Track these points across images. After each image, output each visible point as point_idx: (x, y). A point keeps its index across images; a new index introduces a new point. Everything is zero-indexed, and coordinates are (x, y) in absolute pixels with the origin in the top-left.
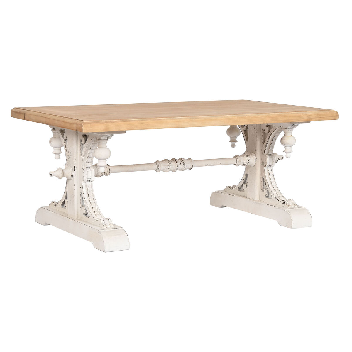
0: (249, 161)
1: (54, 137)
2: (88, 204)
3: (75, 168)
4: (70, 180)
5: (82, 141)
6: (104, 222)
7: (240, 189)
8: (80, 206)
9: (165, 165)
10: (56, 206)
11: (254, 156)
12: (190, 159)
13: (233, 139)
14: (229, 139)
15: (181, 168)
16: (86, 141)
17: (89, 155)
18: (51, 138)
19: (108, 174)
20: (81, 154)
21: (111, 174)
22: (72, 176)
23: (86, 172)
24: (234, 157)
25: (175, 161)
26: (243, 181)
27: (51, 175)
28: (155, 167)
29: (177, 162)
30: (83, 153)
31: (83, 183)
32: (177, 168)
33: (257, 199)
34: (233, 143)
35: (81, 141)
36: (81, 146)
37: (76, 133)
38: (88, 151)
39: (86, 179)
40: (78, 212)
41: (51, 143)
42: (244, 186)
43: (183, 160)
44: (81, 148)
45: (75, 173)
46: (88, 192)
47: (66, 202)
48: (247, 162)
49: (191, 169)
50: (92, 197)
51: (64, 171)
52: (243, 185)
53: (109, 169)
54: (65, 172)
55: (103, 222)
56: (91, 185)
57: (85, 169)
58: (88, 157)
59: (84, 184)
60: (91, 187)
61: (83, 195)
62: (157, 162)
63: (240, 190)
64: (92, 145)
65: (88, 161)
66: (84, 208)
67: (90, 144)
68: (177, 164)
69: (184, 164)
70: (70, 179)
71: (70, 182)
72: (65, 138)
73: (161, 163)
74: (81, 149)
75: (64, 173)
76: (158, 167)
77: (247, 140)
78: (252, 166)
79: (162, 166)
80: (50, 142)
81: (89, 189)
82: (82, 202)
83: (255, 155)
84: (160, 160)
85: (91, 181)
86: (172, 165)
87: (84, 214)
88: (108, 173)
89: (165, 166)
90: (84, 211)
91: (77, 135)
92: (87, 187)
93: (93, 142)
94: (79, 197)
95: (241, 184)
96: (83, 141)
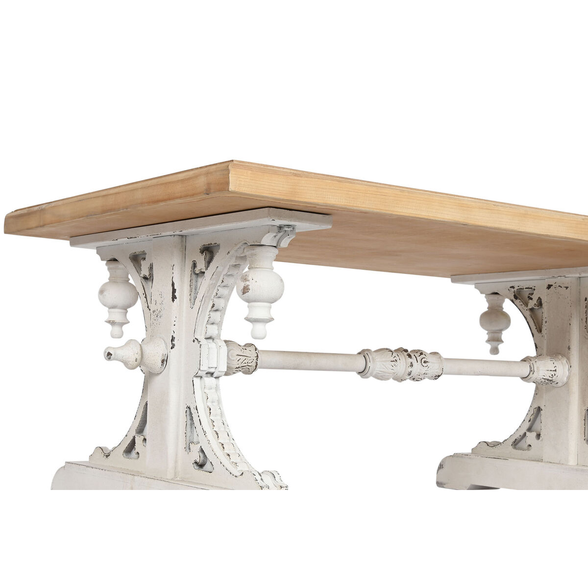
0: (556, 370)
1: (113, 280)
2: (210, 435)
3: (173, 339)
4: (158, 374)
5: (198, 265)
6: (262, 479)
7: (516, 443)
8: (182, 444)
9: (384, 360)
10: (107, 456)
11: (564, 361)
12: (435, 353)
13: (496, 335)
14: (486, 337)
15: (418, 371)
16: (209, 262)
17: (217, 301)
18: (103, 283)
19: (251, 369)
20: (193, 301)
21: (259, 371)
22: (164, 361)
23: (204, 349)
24: (524, 360)
25: (406, 354)
26: (527, 425)
27: (109, 354)
28: (360, 363)
29: (410, 356)
30: (199, 297)
31: (195, 379)
32: (410, 369)
33: (572, 461)
34: (495, 343)
35: (194, 265)
36: (194, 281)
37: (182, 246)
38: (215, 291)
39: (205, 368)
40: (176, 462)
41: (105, 293)
42: (531, 436)
43: (421, 354)
44: (193, 287)
45: (173, 354)
46: (209, 404)
47: (139, 440)
48: (553, 373)
49: (439, 376)
50: (219, 417)
51: (145, 347)
52: (528, 434)
53: (257, 356)
54: (148, 350)
55: (258, 477)
56: (217, 388)
57: (204, 342)
58: (213, 307)
59: (197, 381)
60: (216, 390)
61: (193, 411)
62: (364, 353)
63: (517, 446)
64: (228, 271)
65: (211, 320)
66: (195, 449)
67: (223, 270)
68: (410, 360)
69: (425, 362)
70: (157, 370)
71: (158, 380)
72: (145, 272)
73: (375, 353)
74: (193, 290)
75: (144, 353)
76: (369, 364)
77: (540, 331)
78: (560, 384)
79: (378, 364)
80: (101, 292)
81: (212, 395)
82: (189, 434)
83: (568, 359)
84: (373, 348)
85: (215, 375)
86: (398, 361)
87: (195, 465)
88: (254, 364)
89: (384, 364)
90: (196, 456)
91: (182, 251)
92: (206, 391)
93: (233, 262)
94: (183, 418)
95: (522, 433)
96: (201, 266)
